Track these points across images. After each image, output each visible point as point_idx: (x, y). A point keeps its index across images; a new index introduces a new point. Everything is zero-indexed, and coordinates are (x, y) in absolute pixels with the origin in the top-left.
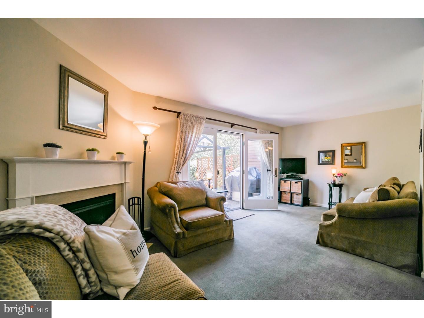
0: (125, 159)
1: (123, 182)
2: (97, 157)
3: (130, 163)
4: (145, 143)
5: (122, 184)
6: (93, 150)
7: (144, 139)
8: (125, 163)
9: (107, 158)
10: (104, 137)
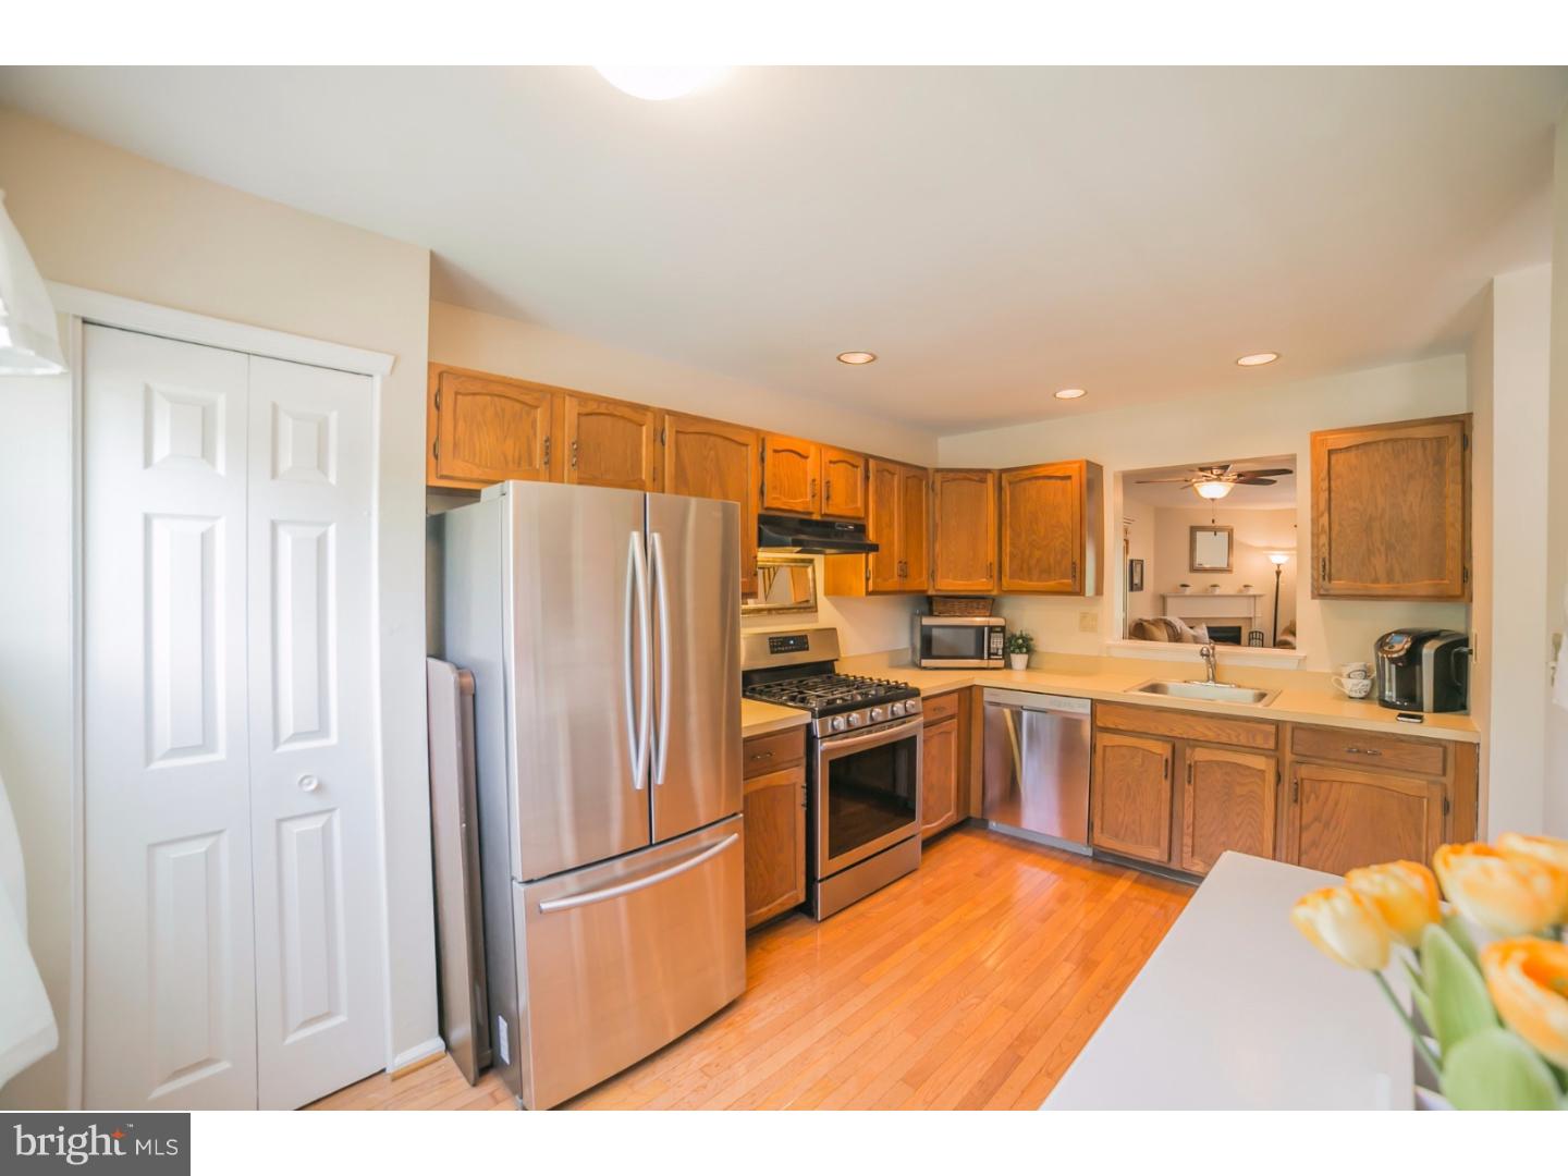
0: (1252, 592)
1: (1252, 616)
2: (1218, 591)
3: (1260, 596)
4: (1278, 573)
5: (1251, 618)
6: (1215, 586)
7: (1276, 568)
8: (1255, 596)
9: (1232, 592)
10: (1228, 570)
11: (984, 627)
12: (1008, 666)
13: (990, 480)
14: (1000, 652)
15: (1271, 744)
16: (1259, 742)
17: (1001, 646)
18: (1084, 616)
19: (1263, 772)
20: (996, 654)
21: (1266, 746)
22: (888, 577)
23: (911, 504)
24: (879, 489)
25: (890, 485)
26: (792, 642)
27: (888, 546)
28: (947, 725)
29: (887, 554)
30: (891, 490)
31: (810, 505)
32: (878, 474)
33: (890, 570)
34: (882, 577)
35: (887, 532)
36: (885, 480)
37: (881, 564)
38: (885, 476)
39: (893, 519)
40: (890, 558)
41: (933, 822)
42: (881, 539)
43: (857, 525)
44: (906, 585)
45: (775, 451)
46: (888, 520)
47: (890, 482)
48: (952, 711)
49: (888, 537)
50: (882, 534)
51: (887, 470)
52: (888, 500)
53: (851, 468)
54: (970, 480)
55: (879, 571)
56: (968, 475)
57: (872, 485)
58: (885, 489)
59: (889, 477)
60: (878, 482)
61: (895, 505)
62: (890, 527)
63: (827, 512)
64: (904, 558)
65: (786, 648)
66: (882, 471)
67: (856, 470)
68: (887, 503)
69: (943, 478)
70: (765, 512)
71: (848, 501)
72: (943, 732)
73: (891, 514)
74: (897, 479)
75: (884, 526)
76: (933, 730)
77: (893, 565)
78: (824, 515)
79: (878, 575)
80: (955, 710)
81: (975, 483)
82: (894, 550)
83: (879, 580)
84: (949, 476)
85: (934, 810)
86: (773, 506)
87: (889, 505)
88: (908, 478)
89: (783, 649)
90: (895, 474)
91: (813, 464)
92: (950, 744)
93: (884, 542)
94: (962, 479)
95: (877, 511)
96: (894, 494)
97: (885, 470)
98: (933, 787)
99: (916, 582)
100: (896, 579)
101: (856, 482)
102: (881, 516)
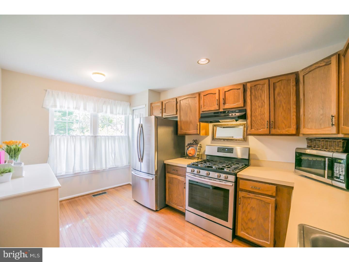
13: (334, 60)
14: (343, 178)
17: (343, 173)
20: (339, 178)
22: (260, 128)
23: (278, 94)
24: (254, 94)
25: (261, 90)
26: (227, 150)
27: (260, 115)
28: (265, 198)
29: (260, 118)
30: (262, 91)
31: (217, 108)
32: (252, 88)
33: (262, 125)
34: (256, 129)
35: (260, 109)
36: (258, 88)
37: (255, 123)
38: (258, 86)
39: (264, 103)
40: (262, 120)
41: (251, 236)
42: (255, 113)
43: (240, 110)
44: (273, 131)
45: (204, 96)
46: (260, 104)
47: (262, 88)
48: (270, 193)
49: (260, 112)
50: (256, 111)
51: (259, 84)
52: (261, 96)
53: (236, 90)
54: (319, 67)
55: (254, 126)
56: (318, 65)
57: (248, 93)
58: (258, 93)
59: (261, 86)
60: (253, 91)
61: (265, 97)
62: (262, 107)
63: (224, 108)
64: (272, 119)
65: (224, 151)
66: (255, 86)
67: (239, 90)
68: (259, 97)
69: (304, 73)
70: (202, 113)
71: (235, 102)
72: (262, 200)
73: (262, 102)
74: (266, 86)
75: (258, 107)
76: (252, 195)
77: (264, 123)
78: (224, 109)
79: (252, 128)
80: (272, 193)
81: (323, 67)
82: (265, 116)
83: (253, 130)
84: (307, 70)
85: (252, 231)
86: (204, 111)
87: (261, 98)
88: (276, 83)
89: (222, 151)
90: (265, 84)
91: (217, 95)
92: (268, 209)
93: (257, 114)
94: (315, 69)
95: (253, 101)
96: (264, 92)
97: (257, 85)
98: (252, 221)
99: (284, 130)
100: (266, 129)
101: (239, 95)
102: (255, 104)
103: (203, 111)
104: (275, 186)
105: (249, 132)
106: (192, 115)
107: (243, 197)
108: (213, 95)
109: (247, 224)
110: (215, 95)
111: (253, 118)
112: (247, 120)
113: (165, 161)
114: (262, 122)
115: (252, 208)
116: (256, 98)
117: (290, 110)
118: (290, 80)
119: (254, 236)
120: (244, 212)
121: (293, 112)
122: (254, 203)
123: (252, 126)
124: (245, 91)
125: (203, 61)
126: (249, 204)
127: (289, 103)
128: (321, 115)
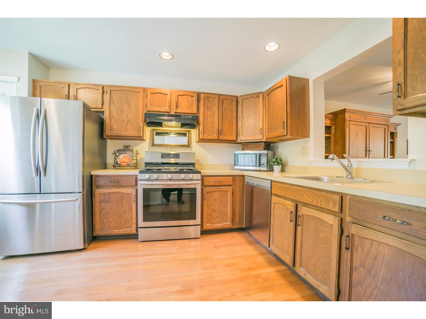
11: (257, 154)
12: (272, 170)
13: (261, 95)
14: (265, 164)
15: (337, 209)
16: (331, 207)
17: (266, 162)
18: (303, 148)
19: (332, 225)
20: (264, 165)
21: (334, 210)
22: (211, 134)
23: (225, 109)
24: (206, 104)
25: (213, 102)
26: (172, 155)
27: (211, 123)
28: (225, 188)
29: (211, 126)
30: (213, 104)
31: (168, 110)
32: (205, 98)
33: (212, 132)
34: (207, 134)
35: (211, 118)
36: (210, 100)
37: (207, 130)
38: (210, 99)
39: (214, 114)
40: (212, 128)
41: (215, 224)
42: (207, 121)
43: (194, 116)
44: (221, 138)
45: (151, 93)
46: (211, 114)
47: (213, 101)
48: (228, 184)
49: (211, 120)
50: (208, 119)
51: (211, 97)
52: (212, 107)
53: (190, 97)
54: (253, 97)
55: (205, 132)
56: (252, 96)
57: (202, 102)
58: (210, 104)
59: (212, 99)
60: (206, 101)
61: (215, 109)
62: (213, 117)
63: (177, 112)
64: (220, 128)
65: (169, 157)
66: (208, 97)
67: (193, 97)
68: (211, 108)
69: (242, 98)
70: (147, 112)
71: (188, 108)
72: (222, 191)
73: (213, 112)
74: (217, 100)
75: (209, 116)
76: (214, 189)
77: (214, 130)
78: (175, 113)
79: (204, 133)
80: (230, 183)
81: (255, 98)
82: (215, 125)
83: (205, 135)
84: (245, 97)
85: (216, 220)
86: (150, 110)
87: (212, 109)
88: (224, 99)
89: (167, 157)
90: (216, 98)
91: (169, 96)
92: (227, 196)
93: (208, 122)
94: (250, 98)
95: (205, 111)
96: (215, 105)
97: (210, 97)
98: (215, 211)
99: (228, 137)
100: (215, 135)
101: (193, 102)
102: (207, 113)
103: (148, 111)
104: (231, 178)
105: (201, 137)
106: (131, 113)
107: (207, 192)
108: (164, 95)
109: (211, 215)
110: (165, 95)
111: (205, 125)
112: (200, 125)
113: (91, 172)
114: (213, 130)
115: (215, 200)
116: (208, 108)
117: (232, 122)
118: (233, 100)
119: (218, 223)
120: (208, 206)
121: (235, 124)
122: (216, 195)
123: (204, 132)
124: (198, 100)
125: (166, 55)
126: (212, 197)
127: (232, 117)
128: (253, 128)
